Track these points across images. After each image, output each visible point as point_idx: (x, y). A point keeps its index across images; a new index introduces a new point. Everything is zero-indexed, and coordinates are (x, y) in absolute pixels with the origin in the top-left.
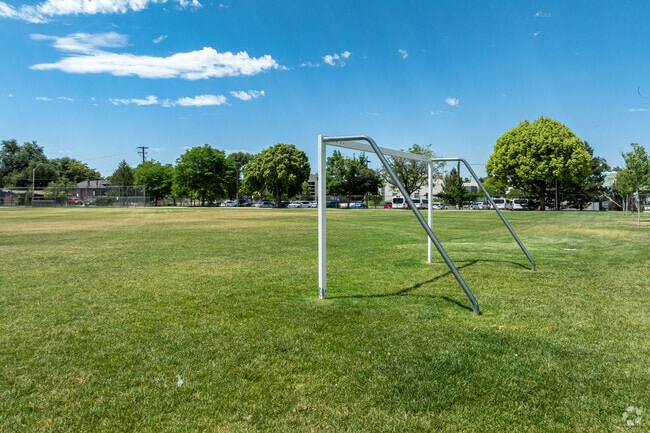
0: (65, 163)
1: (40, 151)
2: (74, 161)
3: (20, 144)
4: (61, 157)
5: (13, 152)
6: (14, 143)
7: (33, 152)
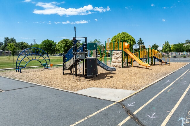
0: (22, 43)
1: (15, 40)
2: (25, 43)
3: (10, 38)
4: (21, 42)
5: (7, 40)
6: (8, 38)
7: (13, 40)
